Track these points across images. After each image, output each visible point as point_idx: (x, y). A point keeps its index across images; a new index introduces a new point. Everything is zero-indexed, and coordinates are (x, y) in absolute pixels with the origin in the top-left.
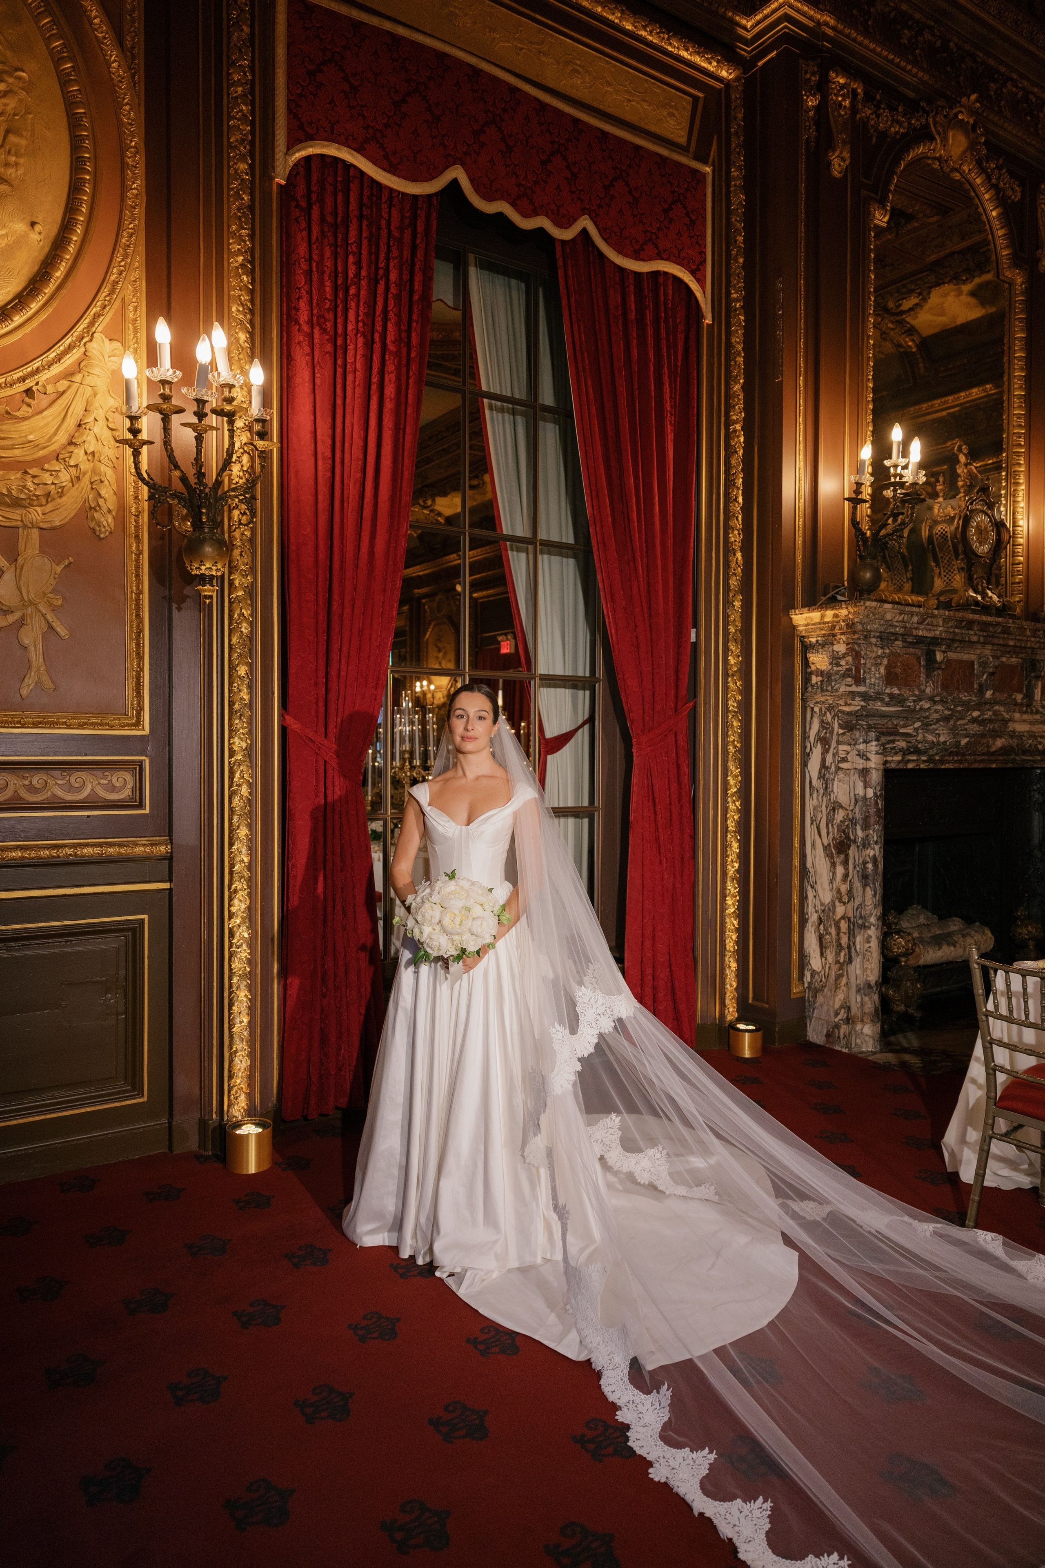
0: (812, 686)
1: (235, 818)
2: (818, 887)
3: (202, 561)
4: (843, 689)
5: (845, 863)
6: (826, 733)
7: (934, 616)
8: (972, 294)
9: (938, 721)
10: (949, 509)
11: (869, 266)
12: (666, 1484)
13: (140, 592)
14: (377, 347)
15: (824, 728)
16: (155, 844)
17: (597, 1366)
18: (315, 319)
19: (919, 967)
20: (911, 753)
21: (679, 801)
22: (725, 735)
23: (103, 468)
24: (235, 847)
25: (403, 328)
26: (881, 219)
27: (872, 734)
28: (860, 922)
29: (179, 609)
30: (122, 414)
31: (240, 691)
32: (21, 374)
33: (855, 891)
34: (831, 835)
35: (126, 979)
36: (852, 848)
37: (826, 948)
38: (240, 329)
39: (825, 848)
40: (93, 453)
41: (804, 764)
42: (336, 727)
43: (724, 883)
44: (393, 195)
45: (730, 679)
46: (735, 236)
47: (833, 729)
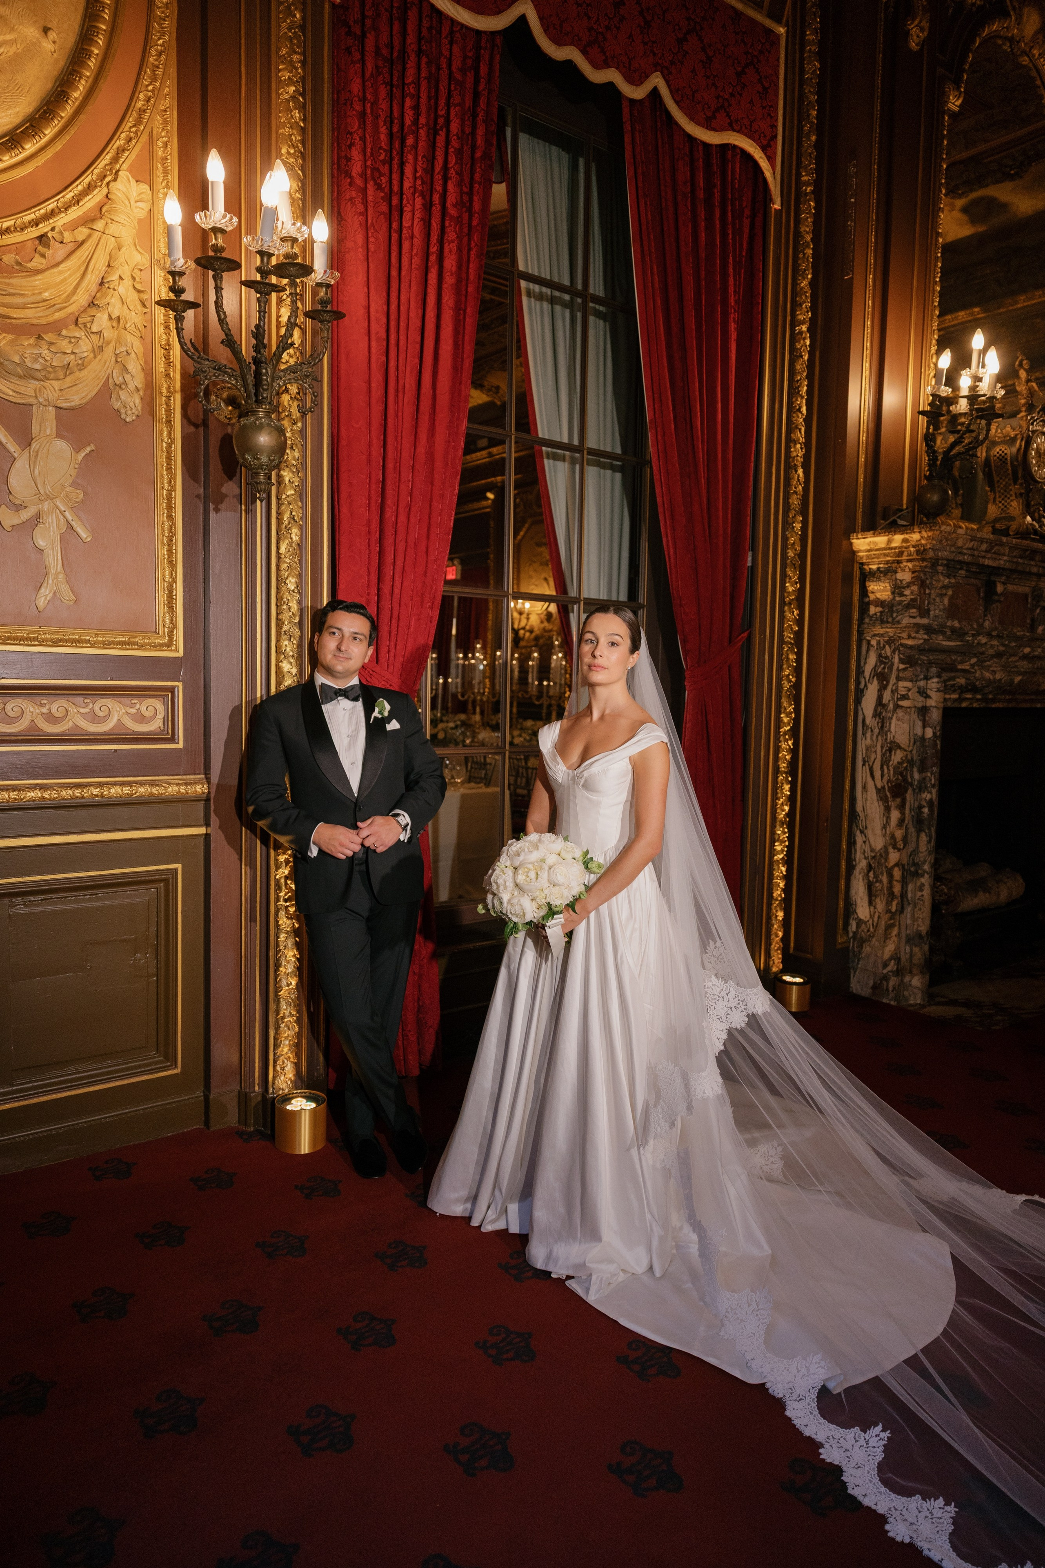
0: (871, 617)
2: (869, 833)
3: (258, 452)
4: (906, 621)
6: (884, 668)
7: (1002, 544)
9: (993, 656)
10: (1008, 429)
11: (942, 153)
12: (906, 1541)
13: (172, 489)
14: (436, 210)
15: (882, 662)
16: (191, 784)
17: (775, 1392)
20: (968, 691)
22: (780, 669)
23: (129, 338)
25: (464, 188)
26: (954, 103)
27: (934, 670)
28: (912, 869)
29: (217, 510)
30: (161, 268)
31: (289, 607)
32: (33, 216)
33: (909, 837)
34: (886, 777)
35: (157, 936)
36: (908, 792)
37: (876, 896)
38: (291, 176)
39: (878, 791)
40: (118, 318)
41: (858, 701)
42: (389, 652)
43: (773, 827)
44: (455, 29)
45: (786, 608)
46: (808, 110)
47: (893, 664)
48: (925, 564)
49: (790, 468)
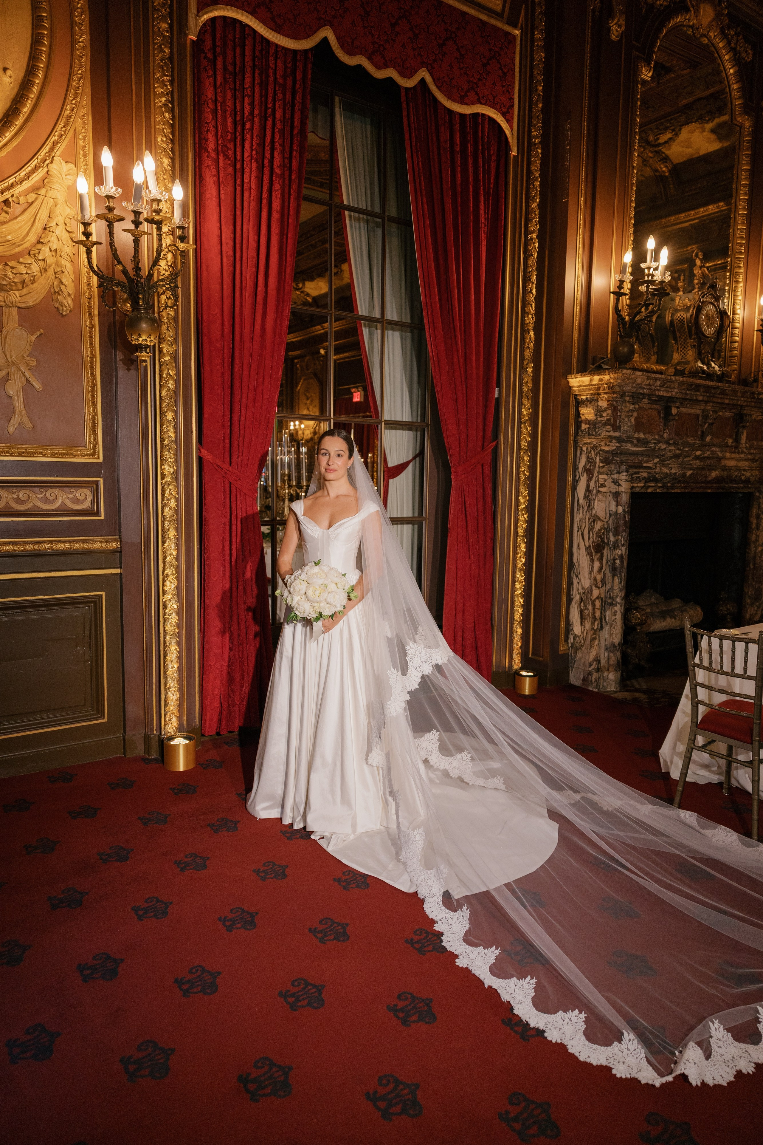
0: (582, 431)
1: (166, 523)
2: (581, 576)
3: (139, 334)
4: (604, 434)
5: (601, 559)
6: (590, 466)
7: (672, 381)
8: (713, 131)
9: (671, 458)
10: (687, 300)
11: (636, 111)
12: (467, 968)
13: (93, 357)
14: (267, 170)
15: (589, 462)
16: (109, 542)
17: (421, 896)
18: (220, 147)
19: (649, 633)
20: (651, 481)
21: (484, 514)
22: (518, 467)
23: (63, 262)
24: (166, 544)
25: (286, 155)
26: (646, 74)
27: (623, 467)
28: (609, 601)
30: (78, 221)
31: (168, 430)
33: (607, 579)
34: (591, 539)
35: (90, 636)
36: (606, 549)
37: (585, 619)
38: (164, 155)
39: (587, 548)
40: (56, 250)
41: (574, 488)
42: (238, 458)
43: (514, 572)
44: (279, 49)
45: (522, 425)
46: (536, 86)
47: (596, 463)
48: (615, 395)
49: (524, 331)
